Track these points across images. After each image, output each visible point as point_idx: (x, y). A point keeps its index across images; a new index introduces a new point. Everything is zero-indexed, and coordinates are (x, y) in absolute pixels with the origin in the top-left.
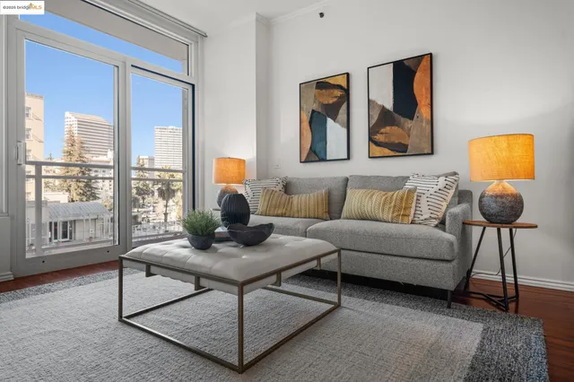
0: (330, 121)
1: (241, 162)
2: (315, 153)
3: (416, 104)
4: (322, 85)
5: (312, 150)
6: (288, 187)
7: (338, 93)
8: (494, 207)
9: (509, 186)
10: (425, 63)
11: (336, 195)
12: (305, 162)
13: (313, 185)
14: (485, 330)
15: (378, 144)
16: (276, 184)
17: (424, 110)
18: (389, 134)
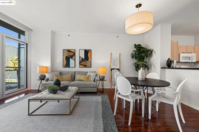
0: (71, 59)
2: (67, 65)
3: (88, 58)
4: (69, 51)
6: (61, 74)
7: (73, 53)
8: (101, 78)
9: (103, 75)
10: (90, 51)
11: (73, 75)
12: (64, 67)
13: (67, 73)
14: (102, 97)
15: (81, 65)
16: (57, 73)
17: (90, 60)
18: (83, 63)
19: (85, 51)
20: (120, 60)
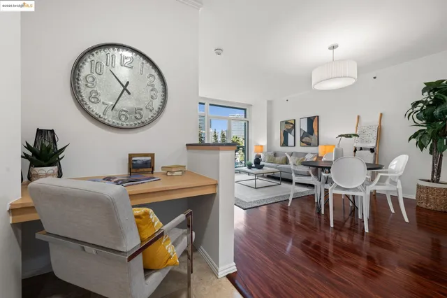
1: (262, 146)
2: (285, 143)
4: (287, 122)
5: (284, 143)
6: (275, 155)
10: (316, 119)
16: (271, 154)
17: (316, 133)
18: (306, 139)
19: (309, 118)
20: (380, 130)
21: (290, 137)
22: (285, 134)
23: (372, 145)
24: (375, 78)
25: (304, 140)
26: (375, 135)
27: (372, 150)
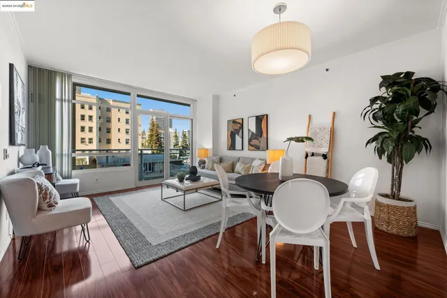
0: (237, 135)
1: (207, 150)
2: (232, 147)
3: (262, 132)
4: (234, 122)
6: (221, 160)
7: (239, 125)
10: (265, 117)
12: (229, 150)
15: (251, 145)
16: (216, 159)
17: (265, 135)
18: (255, 142)
20: (333, 132)
21: (238, 139)
22: (232, 136)
23: (325, 150)
24: (327, 70)
25: (252, 143)
26: (328, 137)
27: (325, 157)
